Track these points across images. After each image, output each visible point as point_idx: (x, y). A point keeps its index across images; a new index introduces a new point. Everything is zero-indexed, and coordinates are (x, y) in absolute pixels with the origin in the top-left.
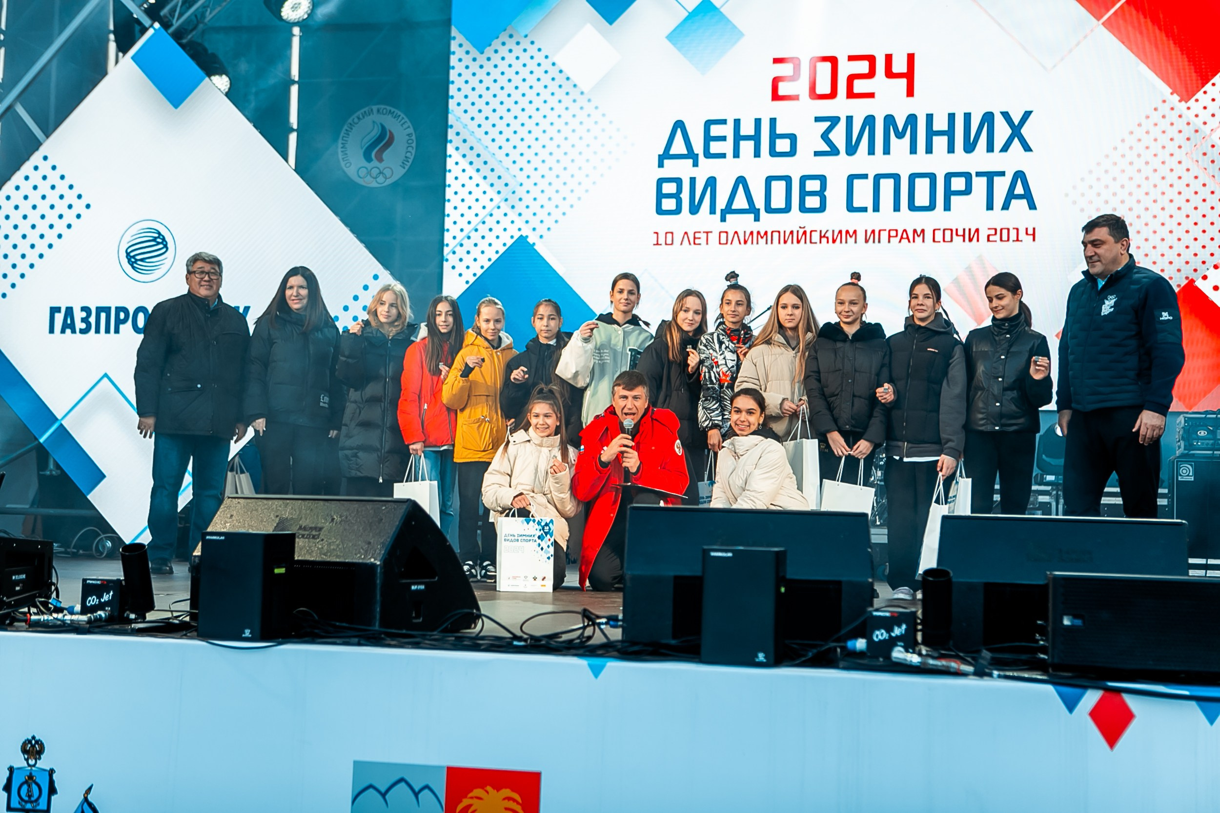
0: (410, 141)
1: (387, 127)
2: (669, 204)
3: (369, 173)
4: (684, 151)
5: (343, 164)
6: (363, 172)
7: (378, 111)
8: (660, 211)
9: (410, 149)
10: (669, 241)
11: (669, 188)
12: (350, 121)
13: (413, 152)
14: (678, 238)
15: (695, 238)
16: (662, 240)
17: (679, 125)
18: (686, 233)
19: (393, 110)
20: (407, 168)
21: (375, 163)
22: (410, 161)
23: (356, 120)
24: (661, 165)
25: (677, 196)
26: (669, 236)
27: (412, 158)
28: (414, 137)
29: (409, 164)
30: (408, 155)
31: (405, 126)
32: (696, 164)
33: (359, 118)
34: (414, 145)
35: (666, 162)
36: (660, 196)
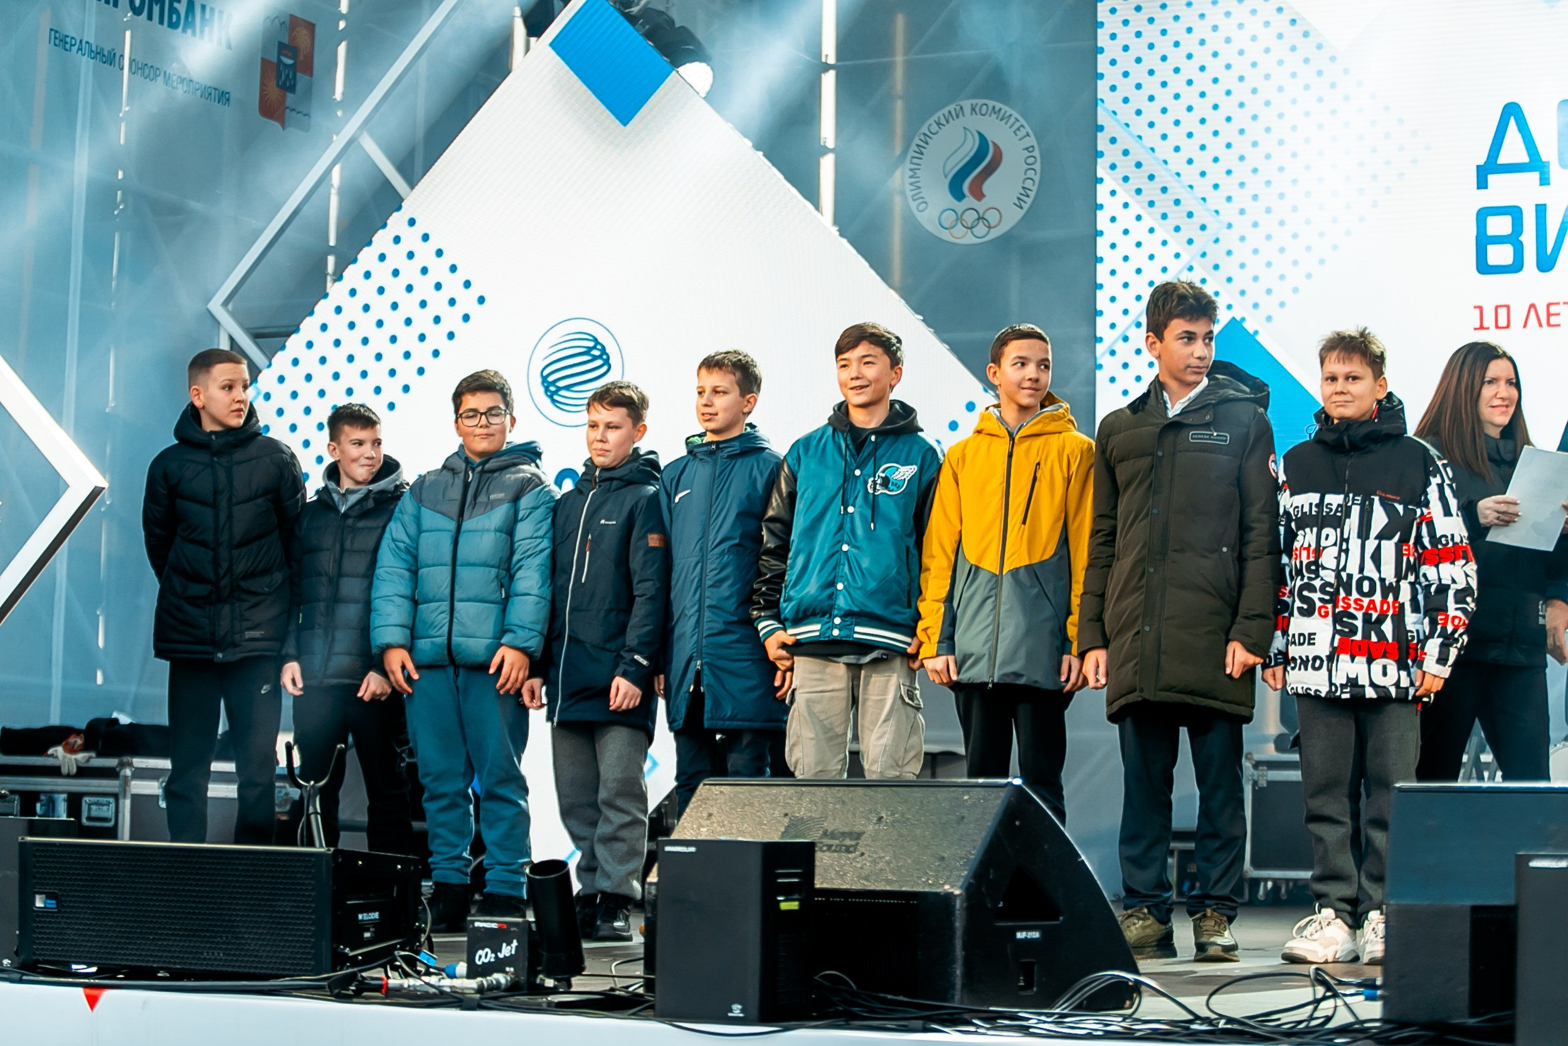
0: (1031, 160)
1: (990, 138)
2: (1499, 255)
3: (960, 219)
4: (1524, 158)
5: (913, 205)
6: (949, 217)
7: (973, 109)
8: (1484, 267)
9: (1031, 174)
10: (1502, 322)
11: (1499, 226)
12: (924, 129)
13: (1037, 178)
14: (1518, 318)
15: (1549, 315)
16: (1489, 321)
17: (1512, 111)
18: (1532, 306)
19: (998, 105)
20: (1026, 207)
21: (970, 201)
22: (1032, 194)
23: (935, 128)
24: (1482, 184)
25: (1514, 239)
26: (1502, 312)
27: (1035, 189)
28: (1036, 153)
29: (1029, 201)
30: (1028, 184)
31: (1023, 132)
32: (1544, 181)
33: (939, 124)
34: (1037, 166)
35: (1491, 177)
36: (1483, 241)
